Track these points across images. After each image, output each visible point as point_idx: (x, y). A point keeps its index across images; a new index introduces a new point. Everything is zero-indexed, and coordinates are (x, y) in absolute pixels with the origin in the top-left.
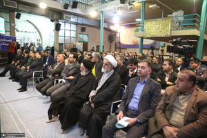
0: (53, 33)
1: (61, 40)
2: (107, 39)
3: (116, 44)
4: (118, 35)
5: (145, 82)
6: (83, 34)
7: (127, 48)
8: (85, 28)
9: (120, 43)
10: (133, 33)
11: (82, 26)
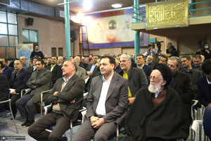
3: (81, 44)
6: (29, 30)
7: (98, 49)
8: (33, 19)
9: (87, 42)
10: (107, 26)
11: (28, 17)
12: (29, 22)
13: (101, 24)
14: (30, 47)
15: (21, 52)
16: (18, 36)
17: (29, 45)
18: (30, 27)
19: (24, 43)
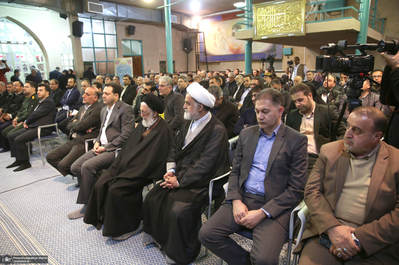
0: (69, 43)
1: (87, 56)
2: (179, 47)
3: (197, 56)
4: (200, 37)
5: (274, 135)
6: (131, 40)
7: (219, 62)
8: (134, 27)
9: (205, 53)
10: (230, 32)
11: (128, 24)
12: (130, 31)
13: (222, 30)
14: (129, 62)
15: (119, 67)
16: (117, 48)
17: (128, 59)
18: (132, 37)
19: (125, 56)
